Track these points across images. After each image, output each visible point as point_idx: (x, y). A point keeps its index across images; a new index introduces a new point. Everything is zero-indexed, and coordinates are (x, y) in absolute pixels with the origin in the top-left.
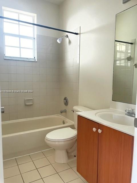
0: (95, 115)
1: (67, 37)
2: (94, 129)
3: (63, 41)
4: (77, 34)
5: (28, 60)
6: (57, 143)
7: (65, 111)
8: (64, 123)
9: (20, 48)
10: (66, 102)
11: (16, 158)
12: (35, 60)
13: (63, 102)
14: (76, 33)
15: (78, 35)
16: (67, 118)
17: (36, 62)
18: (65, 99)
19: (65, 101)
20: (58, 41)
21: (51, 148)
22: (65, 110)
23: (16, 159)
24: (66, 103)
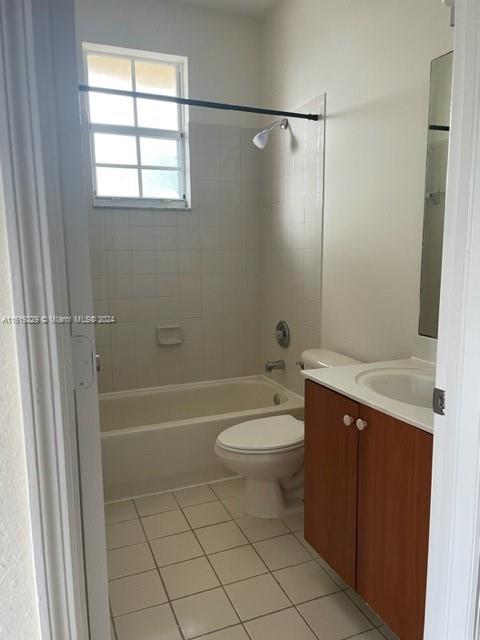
0: (356, 380)
1: (286, 128)
2: (347, 420)
3: (272, 142)
4: (315, 118)
5: (164, 207)
6: (252, 459)
7: (281, 366)
8: (277, 402)
9: (139, 167)
10: (284, 335)
11: (134, 498)
12: (186, 206)
13: (273, 335)
14: (312, 114)
15: (319, 123)
16: (286, 386)
17: (189, 210)
18: (281, 326)
19: (280, 332)
20: (256, 141)
21: (236, 474)
22: (282, 361)
23: (133, 500)
24: (284, 340)
